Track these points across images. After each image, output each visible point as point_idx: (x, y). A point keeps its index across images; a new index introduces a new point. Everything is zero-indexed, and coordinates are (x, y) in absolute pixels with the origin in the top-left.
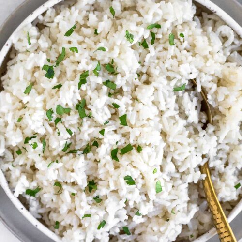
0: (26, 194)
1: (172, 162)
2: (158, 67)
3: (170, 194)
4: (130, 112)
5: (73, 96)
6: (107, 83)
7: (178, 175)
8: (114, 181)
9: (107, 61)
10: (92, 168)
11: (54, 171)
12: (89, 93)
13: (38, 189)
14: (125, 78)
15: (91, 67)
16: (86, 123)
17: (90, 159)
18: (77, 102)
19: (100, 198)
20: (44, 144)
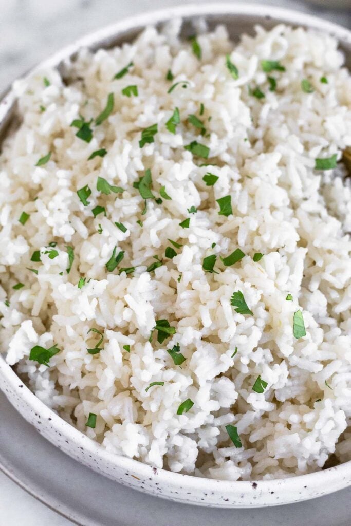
0: (31, 359)
1: (319, 291)
2: (284, 126)
3: (319, 348)
4: (238, 193)
5: (129, 163)
6: (192, 146)
7: (332, 321)
8: (209, 310)
9: (192, 109)
10: (165, 298)
11: (90, 299)
12: (159, 159)
13: (56, 350)
14: (225, 141)
15: (162, 118)
16: (154, 213)
17: (160, 280)
18: (136, 176)
19: (182, 351)
20: (71, 257)
